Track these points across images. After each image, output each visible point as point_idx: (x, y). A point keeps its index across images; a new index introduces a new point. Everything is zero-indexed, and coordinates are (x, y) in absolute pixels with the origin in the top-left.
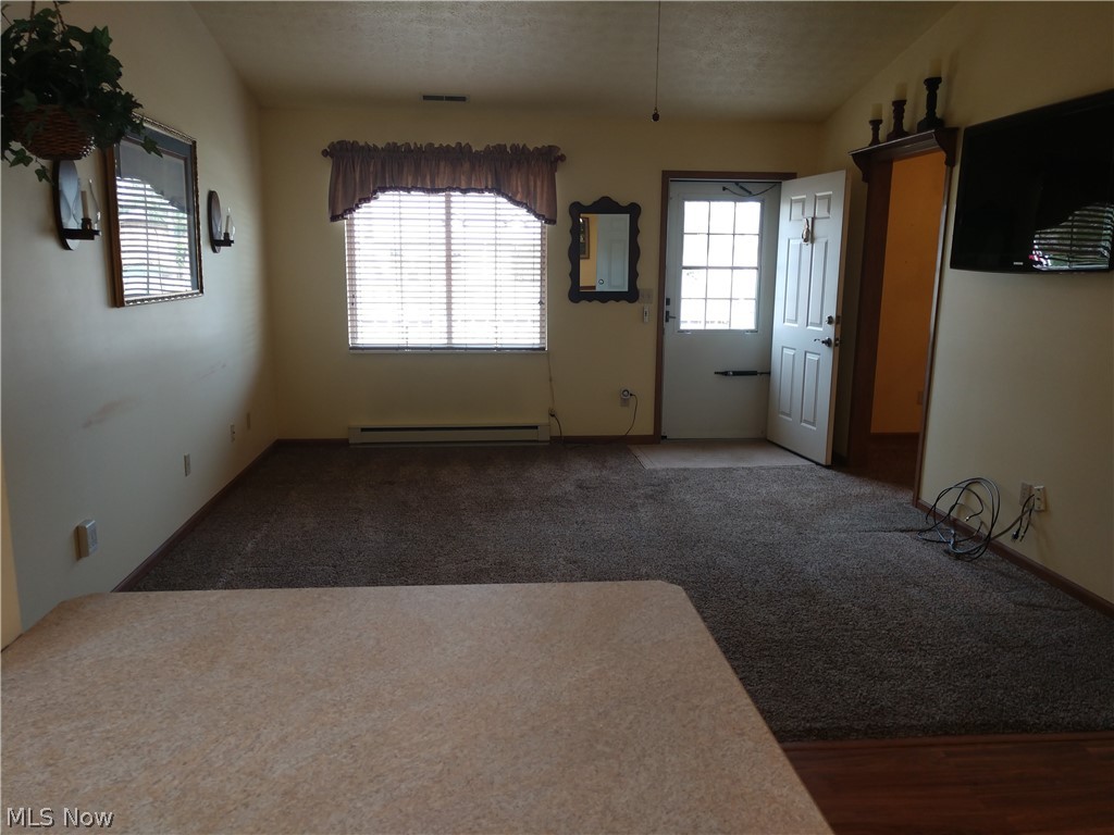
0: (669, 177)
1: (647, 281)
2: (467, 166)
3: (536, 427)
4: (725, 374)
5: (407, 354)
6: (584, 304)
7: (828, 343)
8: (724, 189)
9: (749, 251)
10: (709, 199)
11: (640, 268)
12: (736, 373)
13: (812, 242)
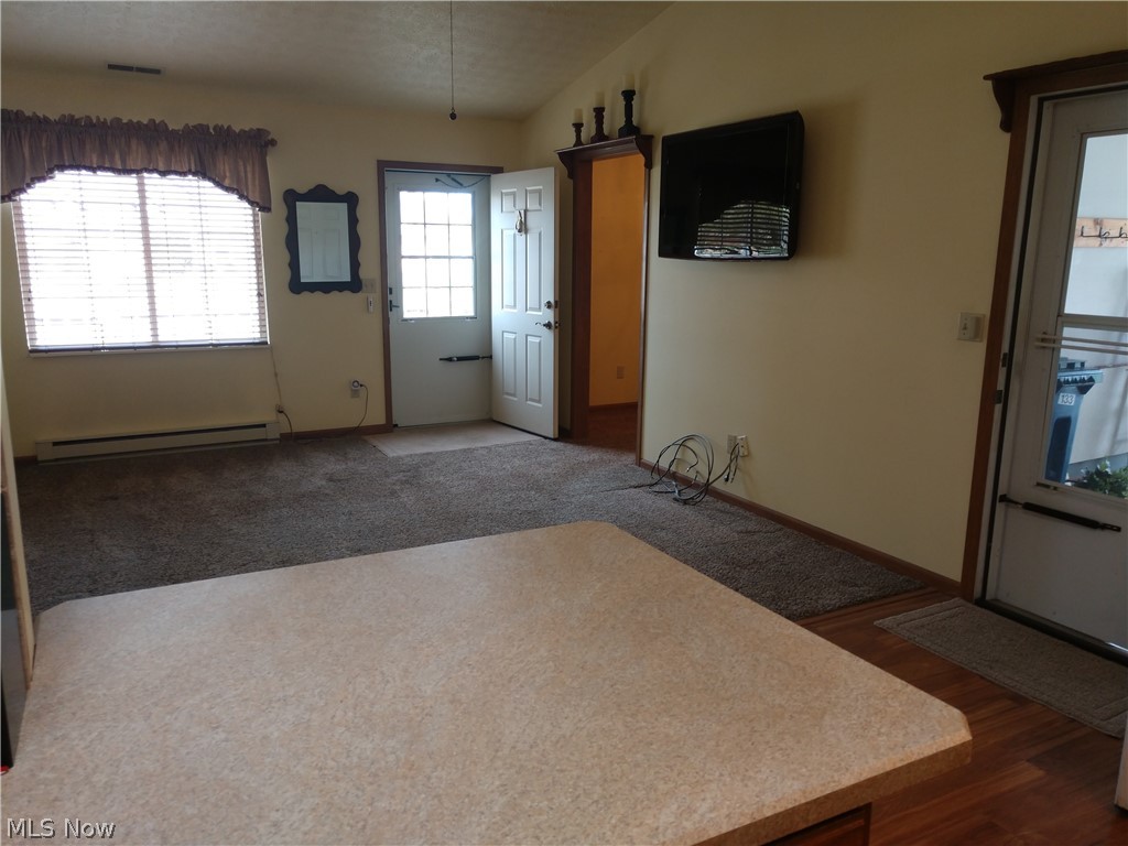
0: (384, 167)
1: (369, 271)
2: (164, 145)
3: (264, 426)
4: (450, 359)
5: (104, 355)
6: (306, 295)
7: (548, 325)
8: (437, 180)
9: (464, 242)
10: (424, 190)
11: (362, 257)
12: (460, 359)
13: (526, 233)
